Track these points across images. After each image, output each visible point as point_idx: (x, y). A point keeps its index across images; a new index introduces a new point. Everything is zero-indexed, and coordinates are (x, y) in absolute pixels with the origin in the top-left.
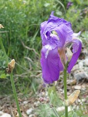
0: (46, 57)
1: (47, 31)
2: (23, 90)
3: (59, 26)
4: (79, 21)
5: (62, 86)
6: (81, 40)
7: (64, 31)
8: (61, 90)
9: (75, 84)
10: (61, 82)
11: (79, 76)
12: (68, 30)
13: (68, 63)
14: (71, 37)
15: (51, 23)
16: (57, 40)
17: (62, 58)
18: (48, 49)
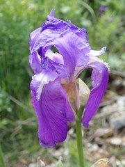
0: (38, 97)
1: (38, 47)
2: (30, 147)
3: (62, 36)
4: (118, 35)
5: (90, 138)
6: (106, 64)
7: (72, 46)
8: (89, 145)
9: (111, 136)
10: (90, 133)
11: (118, 122)
12: (81, 44)
14: (87, 57)
15: (47, 32)
16: (58, 64)
17: (72, 99)
18: (40, 83)
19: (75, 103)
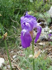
1: (24, 22)
2: (11, 45)
3: (30, 20)
7: (32, 22)
11: (42, 37)
13: (34, 38)
14: (36, 25)
16: (29, 27)
18: (24, 32)
19: (32, 37)
